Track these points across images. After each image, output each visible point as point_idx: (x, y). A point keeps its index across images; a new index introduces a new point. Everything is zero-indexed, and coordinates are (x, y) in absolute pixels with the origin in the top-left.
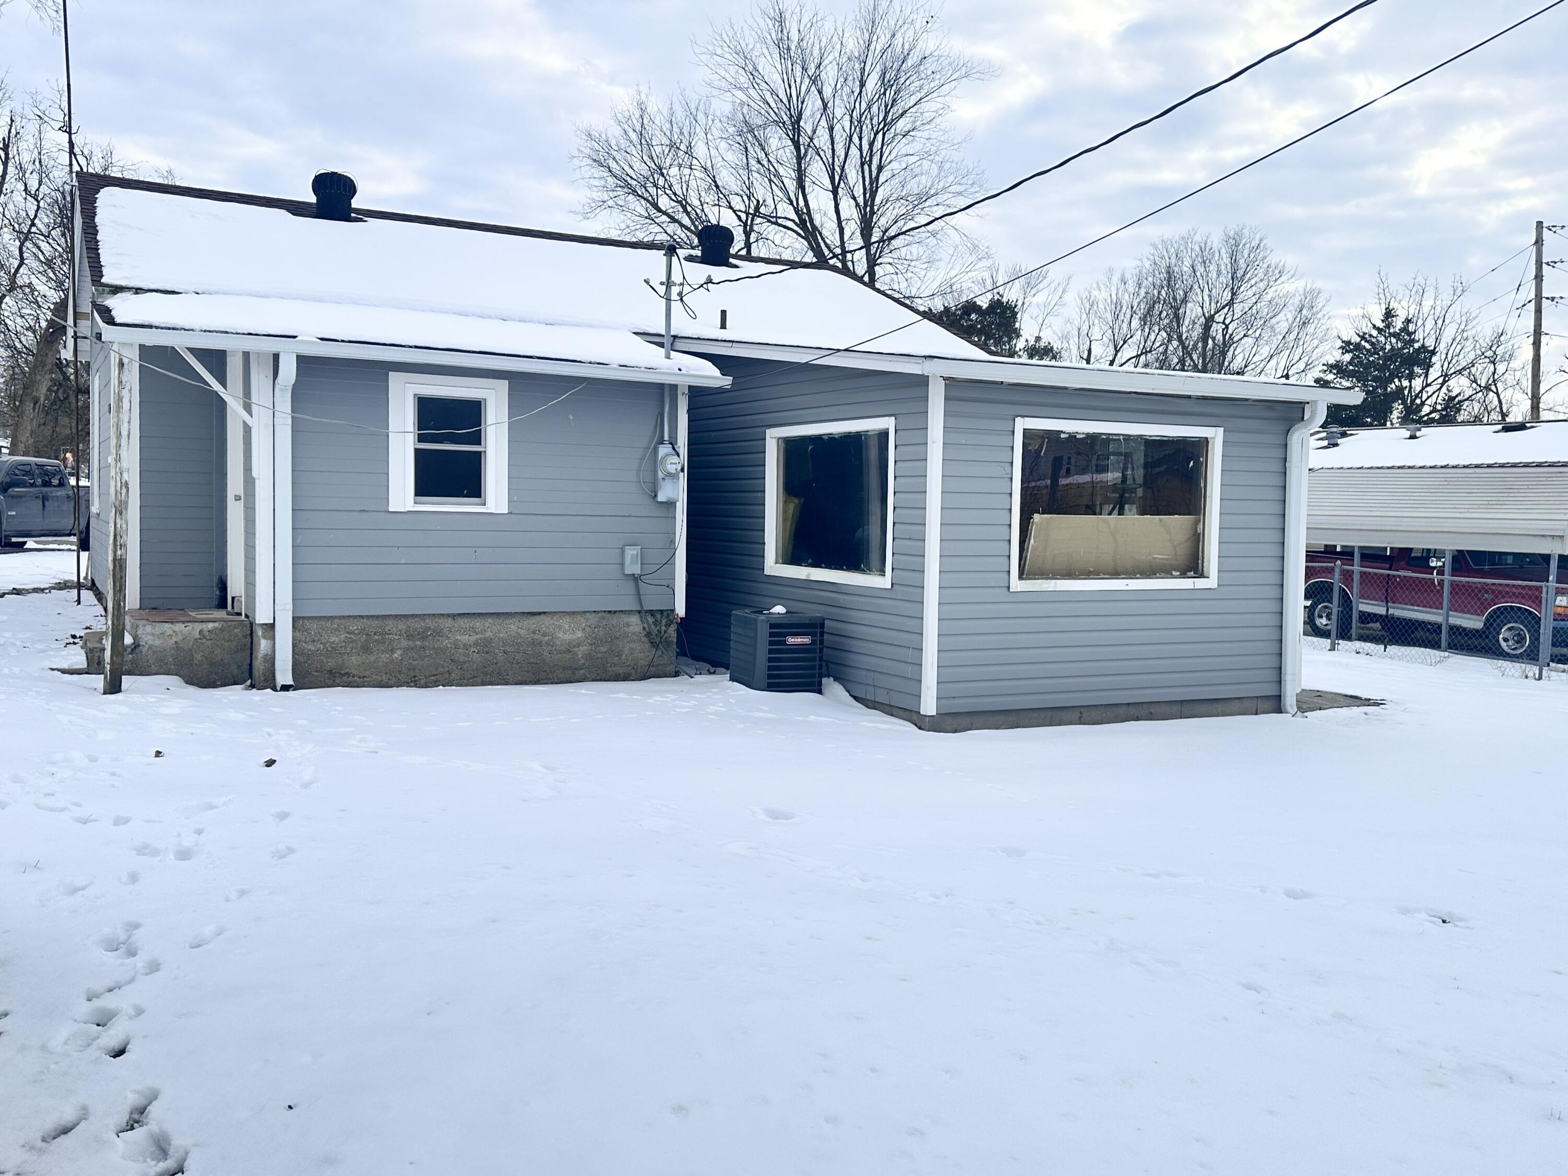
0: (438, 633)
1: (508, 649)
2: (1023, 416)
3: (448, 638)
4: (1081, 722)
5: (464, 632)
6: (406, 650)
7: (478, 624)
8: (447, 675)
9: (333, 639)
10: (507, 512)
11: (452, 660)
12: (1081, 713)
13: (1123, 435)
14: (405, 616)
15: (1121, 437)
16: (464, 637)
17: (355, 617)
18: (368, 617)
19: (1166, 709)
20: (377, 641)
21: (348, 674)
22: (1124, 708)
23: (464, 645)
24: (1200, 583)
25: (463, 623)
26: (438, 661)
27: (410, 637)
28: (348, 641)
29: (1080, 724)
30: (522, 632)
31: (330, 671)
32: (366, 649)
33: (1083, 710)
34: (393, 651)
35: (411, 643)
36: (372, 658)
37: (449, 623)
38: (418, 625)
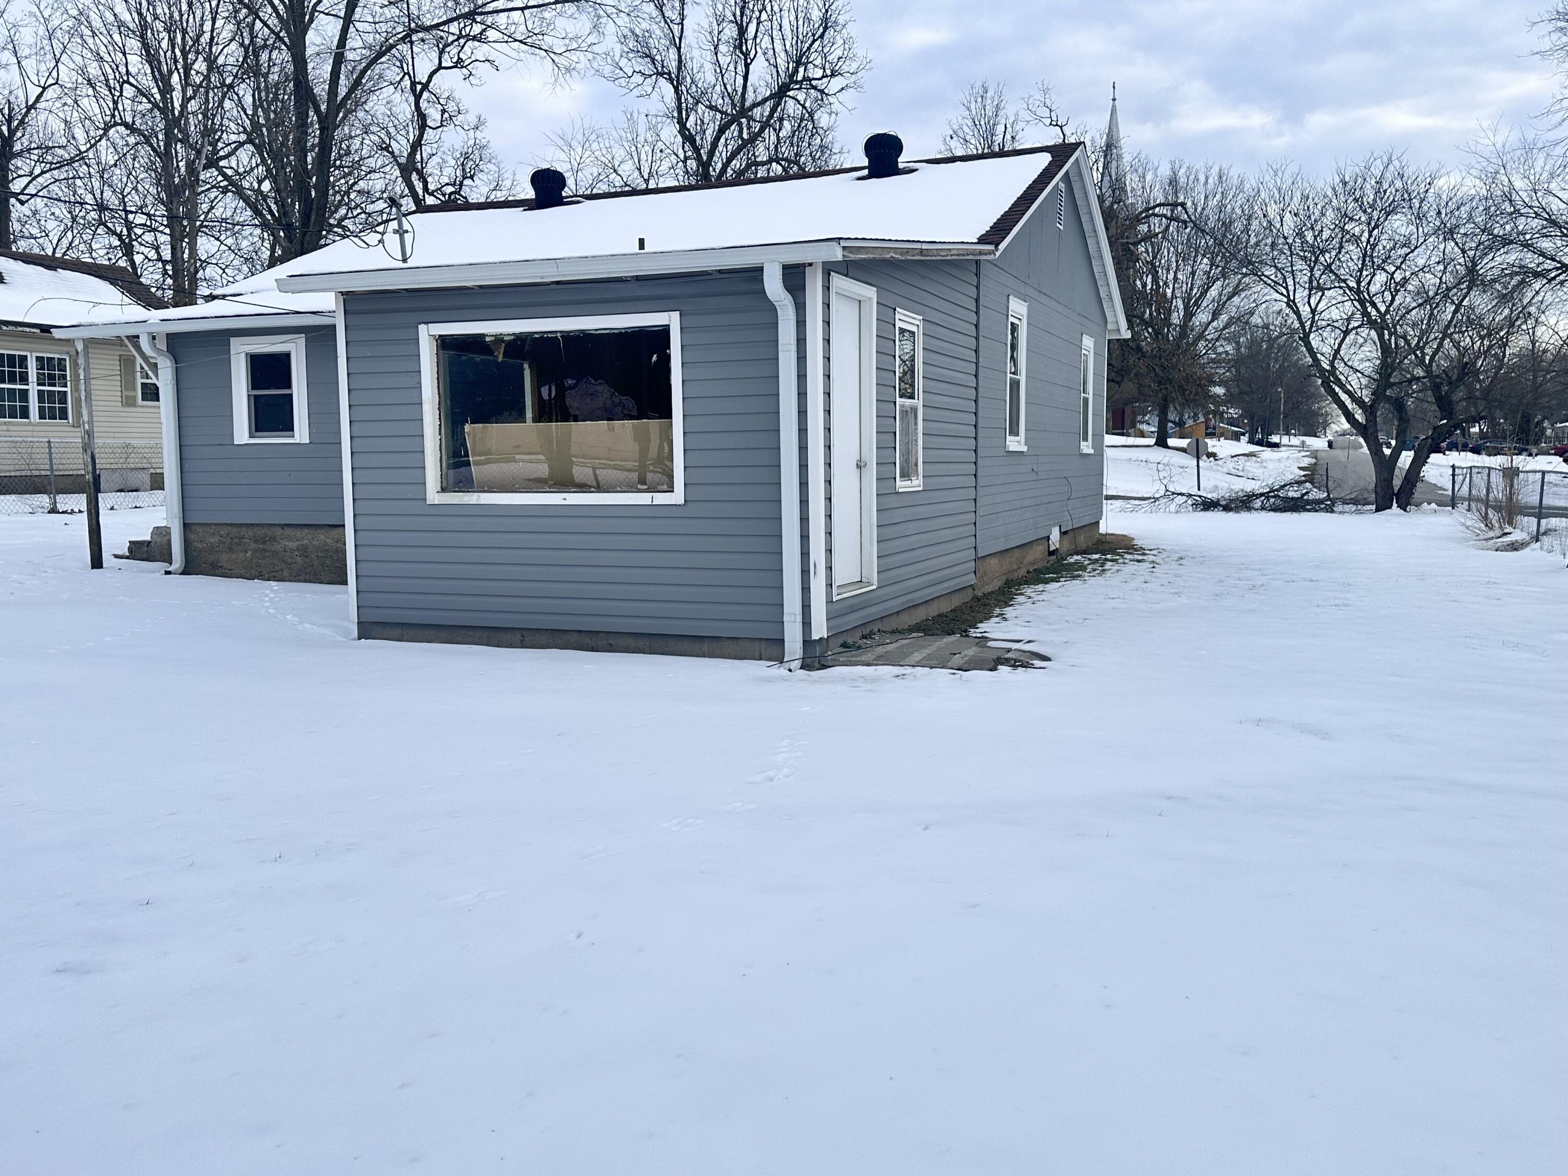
0: (273, 539)
1: (319, 554)
2: (427, 323)
3: (280, 543)
4: (523, 645)
5: (290, 539)
6: (255, 551)
7: (299, 533)
8: (280, 573)
9: (212, 540)
10: (308, 442)
11: (283, 561)
12: (522, 636)
13: (560, 332)
14: (252, 525)
15: (559, 335)
16: (290, 543)
17: (223, 524)
18: (231, 525)
19: (631, 642)
20: (236, 543)
21: (221, 567)
22: (575, 635)
23: (290, 549)
24: (661, 499)
25: (288, 531)
26: (274, 561)
27: (256, 541)
28: (220, 542)
29: (522, 647)
30: (328, 541)
31: (212, 564)
32: (231, 550)
33: (525, 633)
34: (246, 552)
35: (256, 546)
36: (234, 556)
37: (279, 531)
38: (260, 532)
